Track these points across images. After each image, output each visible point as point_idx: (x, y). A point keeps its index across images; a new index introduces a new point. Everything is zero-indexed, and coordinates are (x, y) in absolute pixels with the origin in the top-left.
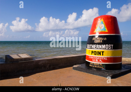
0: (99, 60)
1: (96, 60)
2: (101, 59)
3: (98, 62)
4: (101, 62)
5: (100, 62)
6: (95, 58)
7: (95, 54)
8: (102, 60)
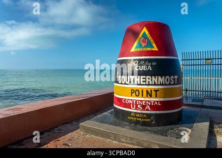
0: (144, 107)
1: (139, 106)
2: (148, 105)
3: (142, 110)
4: (150, 109)
5: (148, 110)
6: (136, 102)
7: (137, 94)
8: (151, 106)
